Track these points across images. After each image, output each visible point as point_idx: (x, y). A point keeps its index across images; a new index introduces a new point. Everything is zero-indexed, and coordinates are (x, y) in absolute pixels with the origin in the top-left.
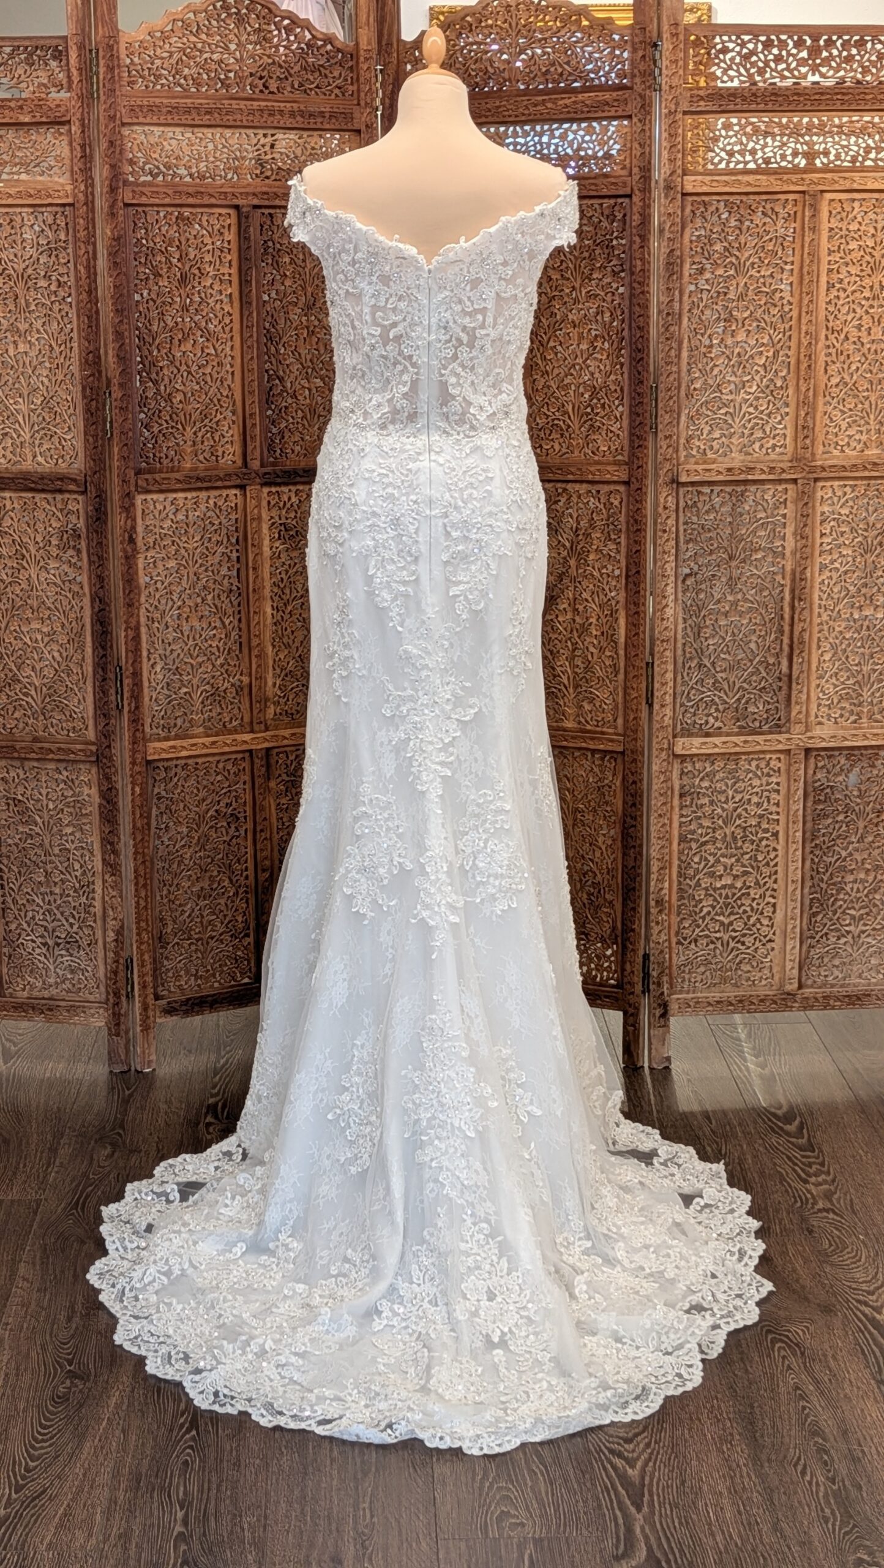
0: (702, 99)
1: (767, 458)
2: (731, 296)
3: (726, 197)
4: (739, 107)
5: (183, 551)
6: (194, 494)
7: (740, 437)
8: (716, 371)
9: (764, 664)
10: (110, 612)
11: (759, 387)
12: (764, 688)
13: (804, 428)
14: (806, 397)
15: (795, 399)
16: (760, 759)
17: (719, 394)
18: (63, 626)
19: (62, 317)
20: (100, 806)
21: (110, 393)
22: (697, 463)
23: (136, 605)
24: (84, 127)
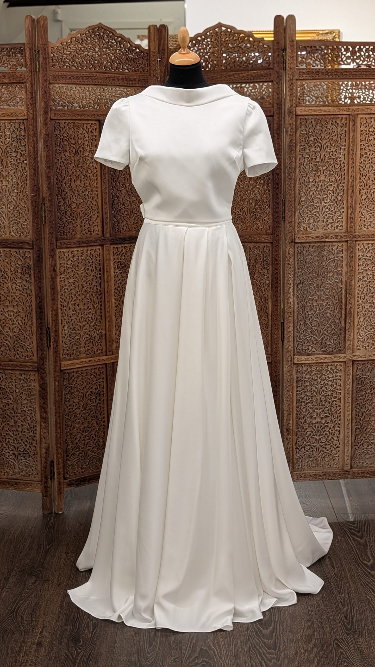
0: (304, 73)
1: (334, 231)
2: (318, 160)
3: (316, 117)
4: (320, 77)
5: (76, 274)
6: (82, 249)
7: (322, 222)
8: (311, 194)
9: (334, 323)
10: (44, 303)
11: (330, 200)
12: (334, 333)
13: (350, 218)
14: (351, 205)
15: (346, 205)
16: (332, 365)
17: (312, 203)
18: (23, 309)
19: (22, 170)
20: (40, 391)
21: (44, 204)
22: (303, 234)
23: (56, 299)
24: (32, 85)
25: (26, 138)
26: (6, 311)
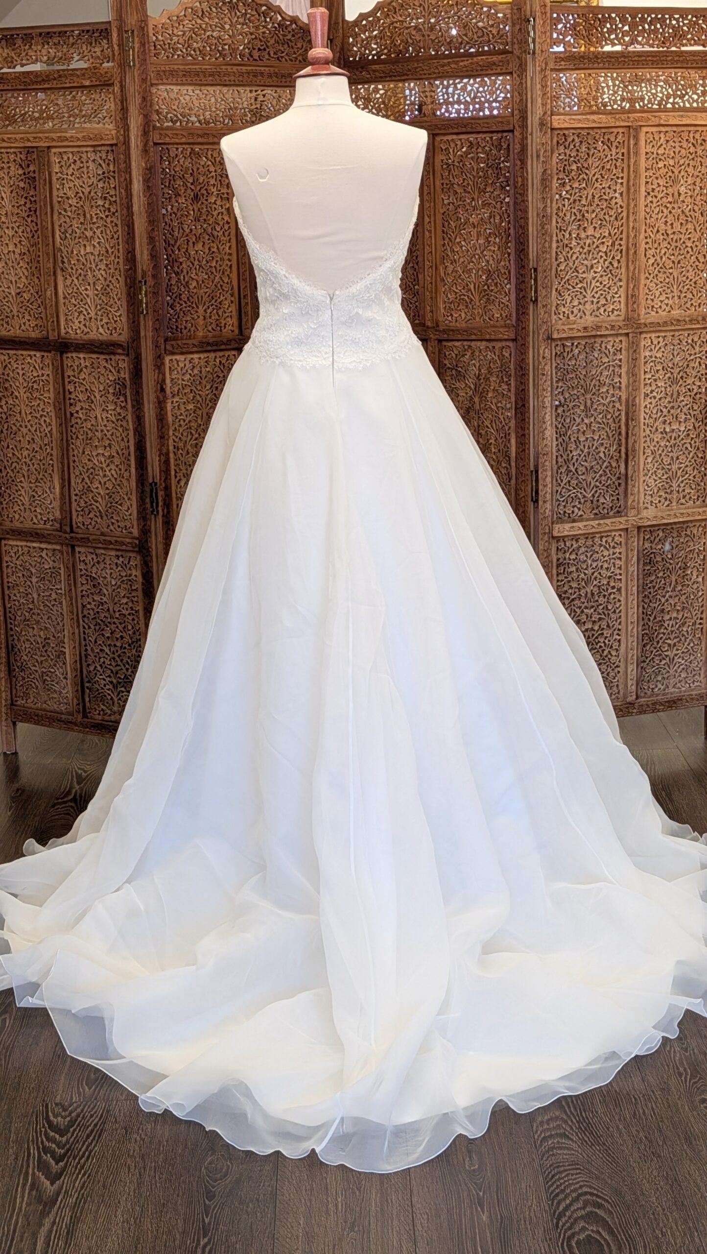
0: (562, 59)
1: (609, 319)
2: (584, 202)
3: (579, 131)
4: (586, 66)
5: (198, 397)
6: (206, 355)
7: (591, 304)
8: (574, 258)
9: (610, 468)
10: (146, 442)
11: (603, 267)
12: (610, 485)
13: (633, 296)
15: (627, 275)
16: (607, 536)
17: (576, 274)
18: (117, 452)
21: (145, 282)
23: (166, 437)
24: (122, 87)
25: (116, 175)
26: (94, 454)
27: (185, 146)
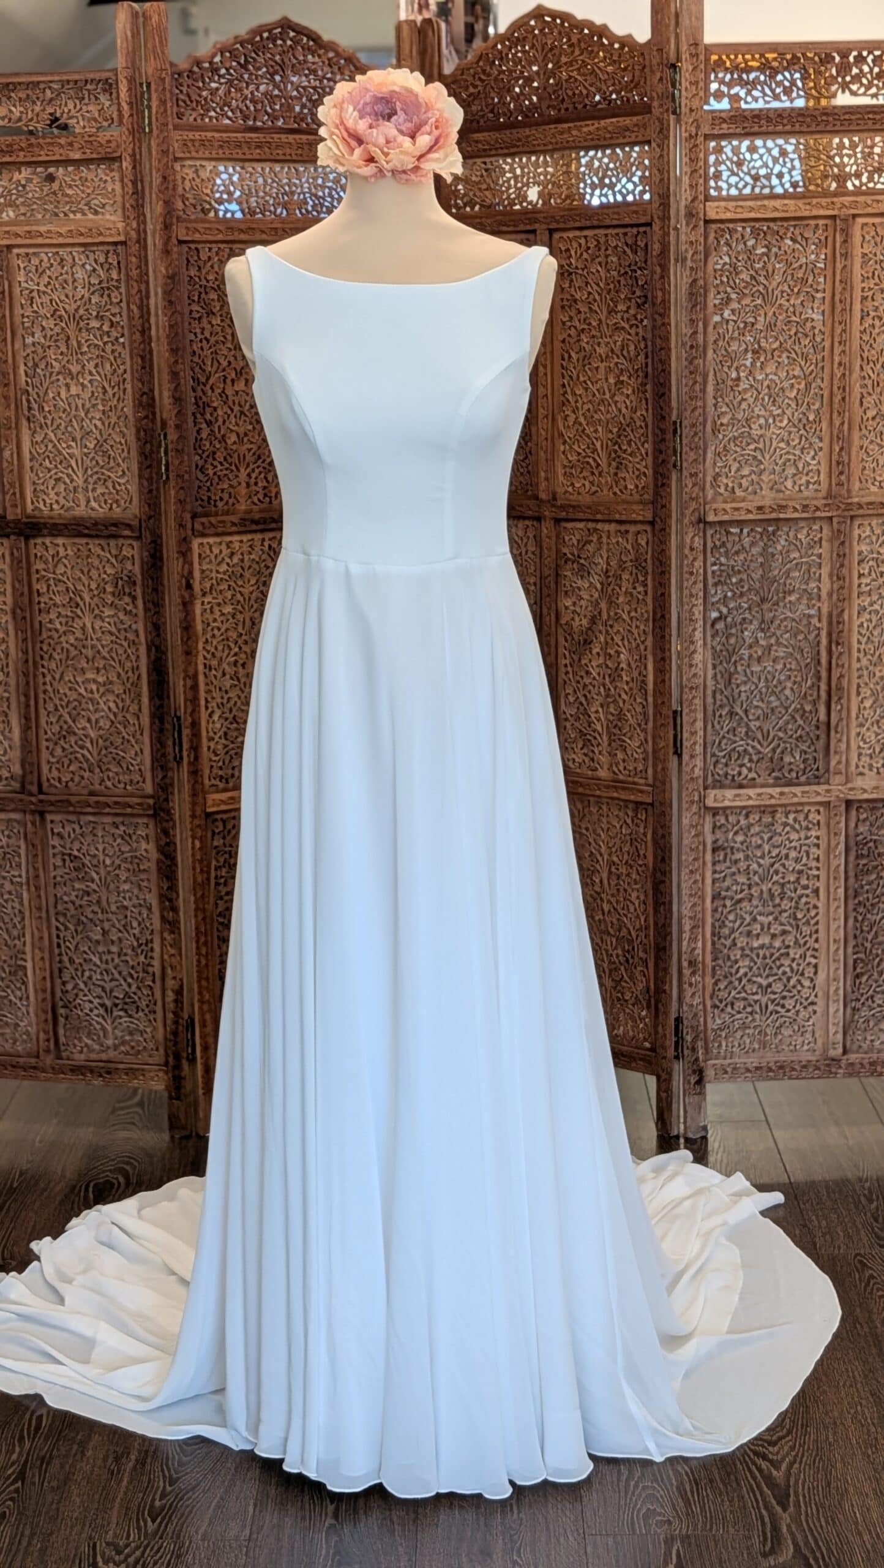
0: (725, 121)
1: (800, 495)
2: (759, 326)
3: (752, 224)
4: (764, 129)
5: (238, 595)
6: (250, 537)
7: (771, 474)
8: (744, 405)
9: (801, 712)
10: (166, 660)
11: (790, 421)
12: (801, 737)
13: (838, 463)
14: (840, 431)
15: (829, 434)
16: (797, 812)
17: (747, 429)
18: (119, 676)
19: (115, 358)
20: (159, 861)
21: (165, 435)
22: (725, 502)
23: (194, 652)
24: (136, 163)
25: (123, 285)
26: (79, 679)
27: (222, 246)
